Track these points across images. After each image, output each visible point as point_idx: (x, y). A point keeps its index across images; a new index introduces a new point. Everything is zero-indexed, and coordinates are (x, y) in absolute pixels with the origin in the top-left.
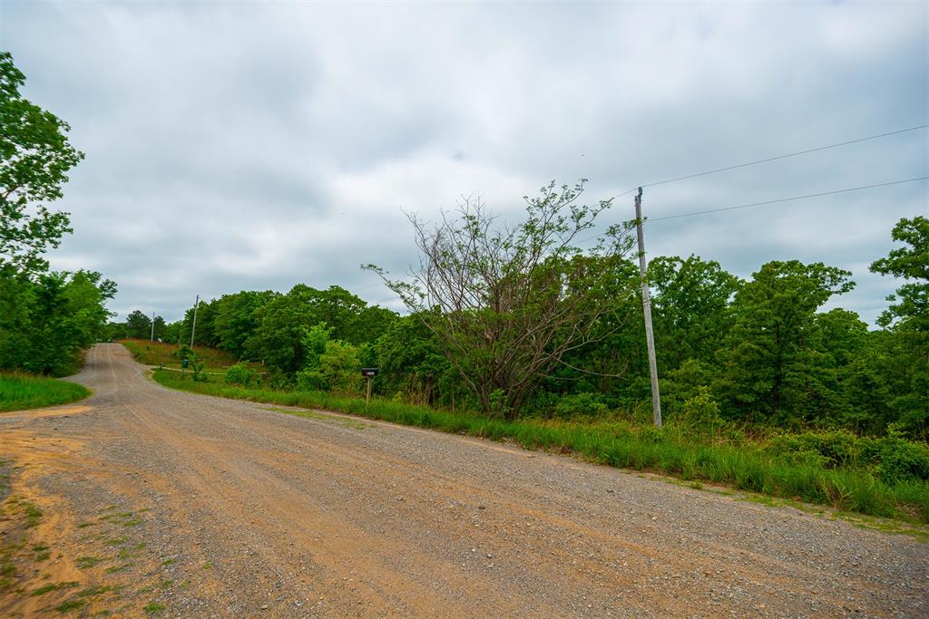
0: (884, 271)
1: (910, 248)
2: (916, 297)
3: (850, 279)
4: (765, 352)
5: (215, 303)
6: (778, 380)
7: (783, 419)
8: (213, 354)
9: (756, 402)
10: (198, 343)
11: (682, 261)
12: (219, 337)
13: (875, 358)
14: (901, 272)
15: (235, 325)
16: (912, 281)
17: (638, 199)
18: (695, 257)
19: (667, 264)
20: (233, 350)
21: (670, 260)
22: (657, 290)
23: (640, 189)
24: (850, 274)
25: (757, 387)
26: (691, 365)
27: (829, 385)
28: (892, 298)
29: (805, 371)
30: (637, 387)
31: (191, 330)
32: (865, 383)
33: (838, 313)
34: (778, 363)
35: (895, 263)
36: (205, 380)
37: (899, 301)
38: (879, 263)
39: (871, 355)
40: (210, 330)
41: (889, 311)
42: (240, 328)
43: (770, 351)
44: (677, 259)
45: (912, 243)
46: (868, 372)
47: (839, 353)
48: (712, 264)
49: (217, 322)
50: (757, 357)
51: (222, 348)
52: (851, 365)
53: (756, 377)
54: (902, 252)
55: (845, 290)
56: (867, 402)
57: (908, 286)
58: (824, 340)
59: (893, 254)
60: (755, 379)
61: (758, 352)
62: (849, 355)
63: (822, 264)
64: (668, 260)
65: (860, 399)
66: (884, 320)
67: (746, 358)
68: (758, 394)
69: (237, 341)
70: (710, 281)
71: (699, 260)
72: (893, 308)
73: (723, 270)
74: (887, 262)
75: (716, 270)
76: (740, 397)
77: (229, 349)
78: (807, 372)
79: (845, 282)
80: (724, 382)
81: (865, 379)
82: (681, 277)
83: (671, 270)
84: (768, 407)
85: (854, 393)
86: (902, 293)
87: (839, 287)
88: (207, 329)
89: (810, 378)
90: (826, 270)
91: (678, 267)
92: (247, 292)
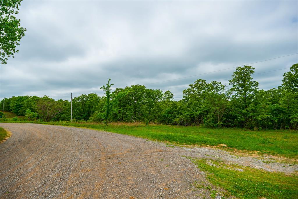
5: (10, 99)
8: (10, 114)
10: (5, 111)
12: (12, 109)
15: (17, 106)
20: (16, 113)
31: (3, 107)
36: (7, 120)
40: (9, 107)
42: (18, 107)
49: (11, 105)
51: (13, 112)
69: (17, 110)
77: (15, 113)
88: (8, 107)
92: (20, 96)
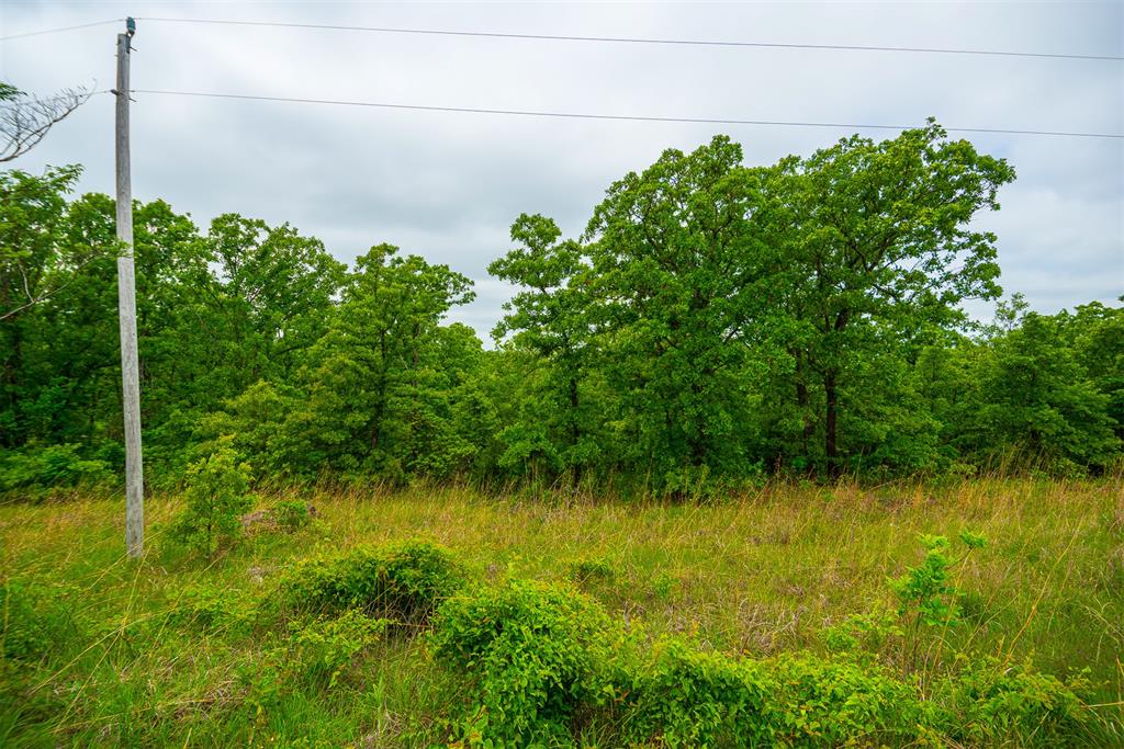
0: (503, 275)
1: (528, 251)
2: (530, 307)
3: (472, 289)
4: (365, 370)
6: (379, 408)
7: (379, 461)
9: (347, 442)
11: (267, 229)
13: (486, 379)
14: (517, 278)
16: (528, 289)
17: (125, 44)
18: (290, 228)
19: (242, 228)
21: (249, 224)
22: (225, 269)
23: (131, 23)
24: (472, 283)
25: (348, 420)
26: (262, 389)
27: (441, 410)
28: (508, 307)
29: (412, 396)
30: (173, 427)
32: (476, 408)
33: (458, 327)
34: (382, 386)
35: (513, 266)
37: (514, 311)
38: (498, 265)
39: (482, 374)
41: (504, 322)
43: (372, 369)
44: (260, 224)
45: (530, 245)
46: (478, 394)
47: (455, 372)
48: (314, 242)
50: (353, 376)
52: (463, 386)
53: (350, 406)
54: (519, 254)
55: (465, 301)
56: (475, 430)
57: (523, 295)
58: (441, 358)
59: (511, 256)
60: (349, 408)
61: (355, 370)
62: (461, 374)
63: (447, 267)
64: (244, 222)
65: (469, 427)
66: (498, 333)
67: (340, 378)
68: (351, 430)
70: (307, 265)
71: (295, 234)
72: (508, 318)
73: (327, 253)
74: (506, 264)
75: (318, 252)
76: (325, 436)
78: (415, 396)
79: (467, 292)
80: (305, 416)
81: (476, 403)
82: (264, 254)
83: (249, 241)
84: (363, 448)
85: (464, 419)
86: (518, 302)
87: (460, 297)
89: (417, 405)
90: (450, 275)
91: (262, 237)
